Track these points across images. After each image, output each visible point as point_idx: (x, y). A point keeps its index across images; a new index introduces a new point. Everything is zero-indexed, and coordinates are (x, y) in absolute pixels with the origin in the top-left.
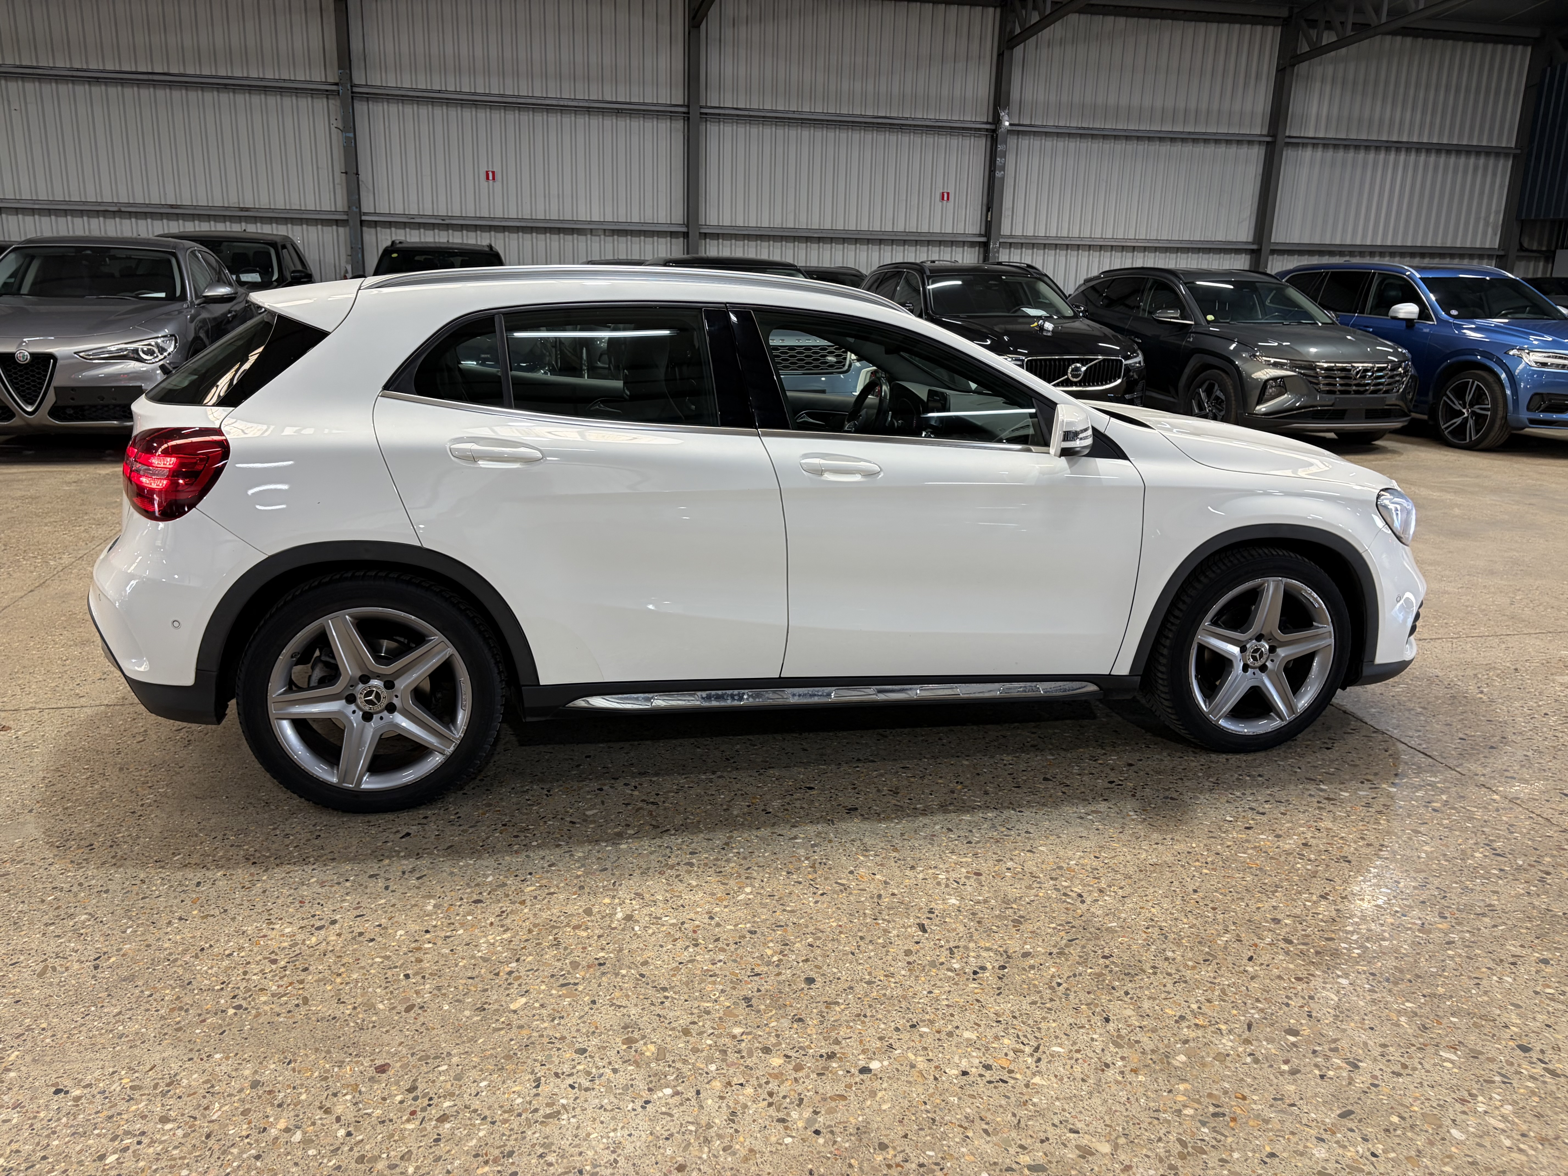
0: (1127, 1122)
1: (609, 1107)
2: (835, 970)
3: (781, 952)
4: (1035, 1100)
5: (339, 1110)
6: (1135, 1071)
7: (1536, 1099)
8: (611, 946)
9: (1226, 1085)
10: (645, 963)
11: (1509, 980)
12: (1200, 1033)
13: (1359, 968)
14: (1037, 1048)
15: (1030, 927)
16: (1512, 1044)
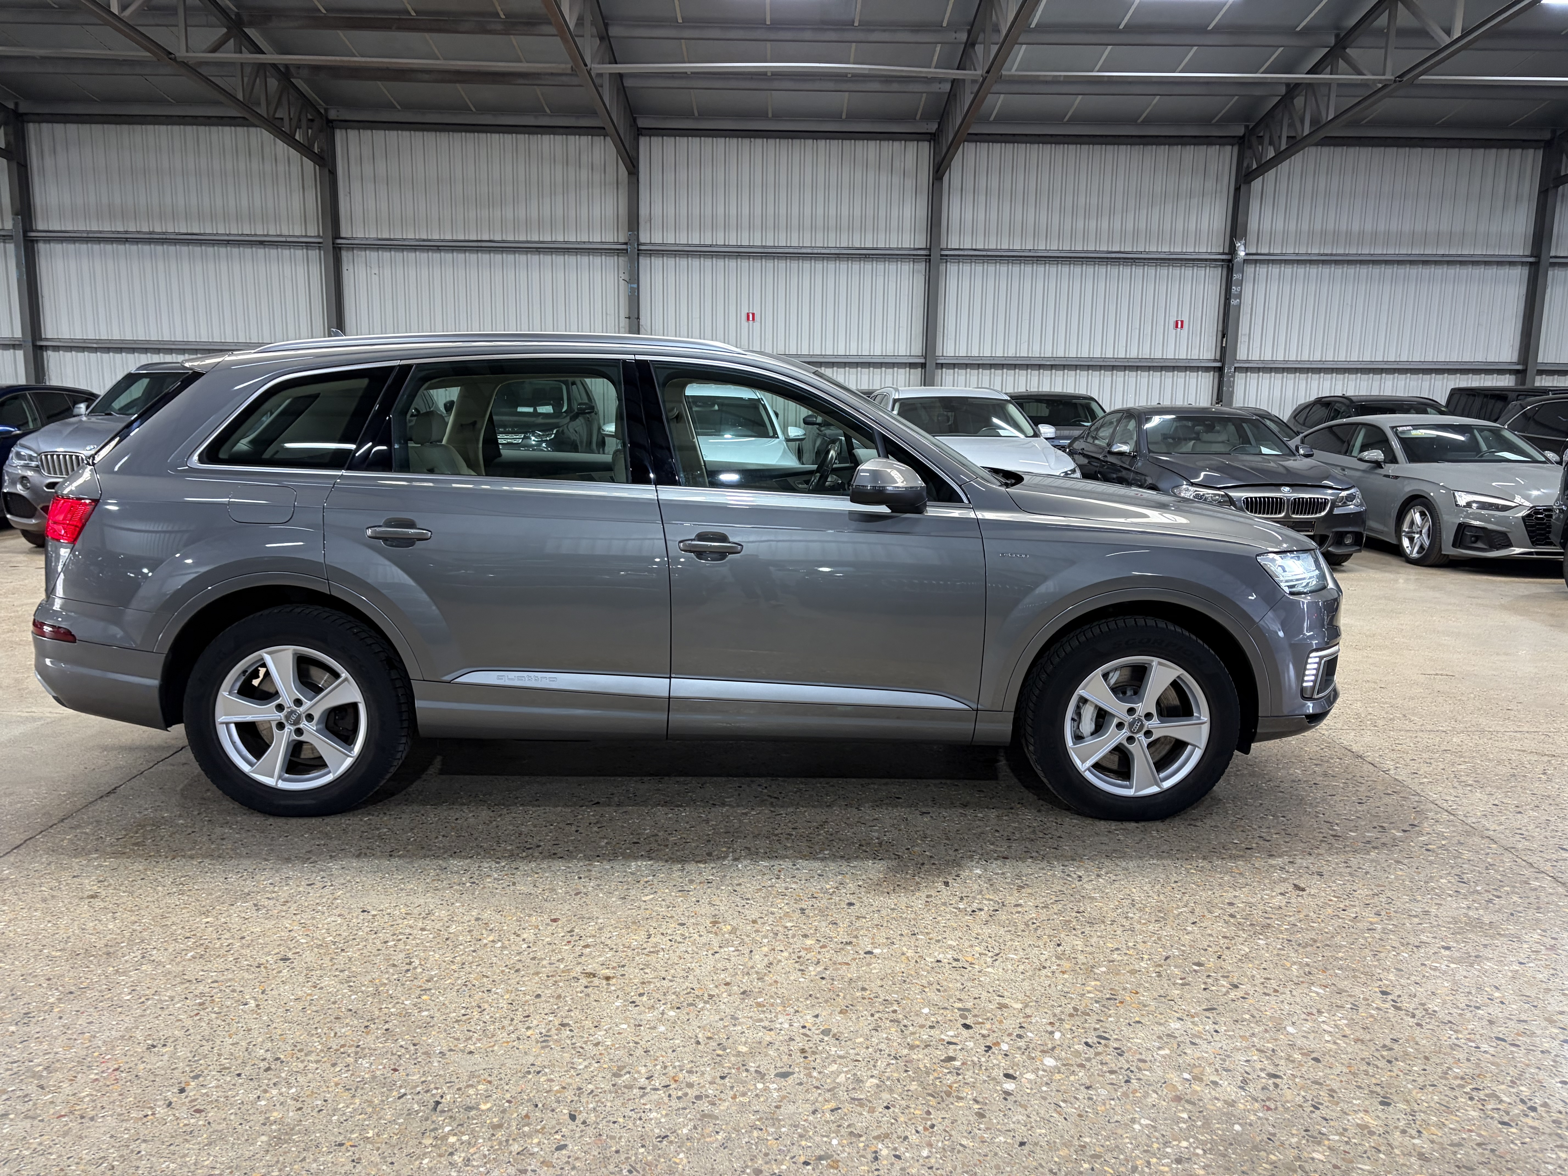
6: (1063, 973)
7: (1372, 1019)
8: (719, 874)
9: (1128, 986)
10: (740, 884)
11: (1406, 955)
12: (1125, 958)
13: (1281, 936)
14: (998, 954)
15: (1030, 891)
16: (1377, 990)
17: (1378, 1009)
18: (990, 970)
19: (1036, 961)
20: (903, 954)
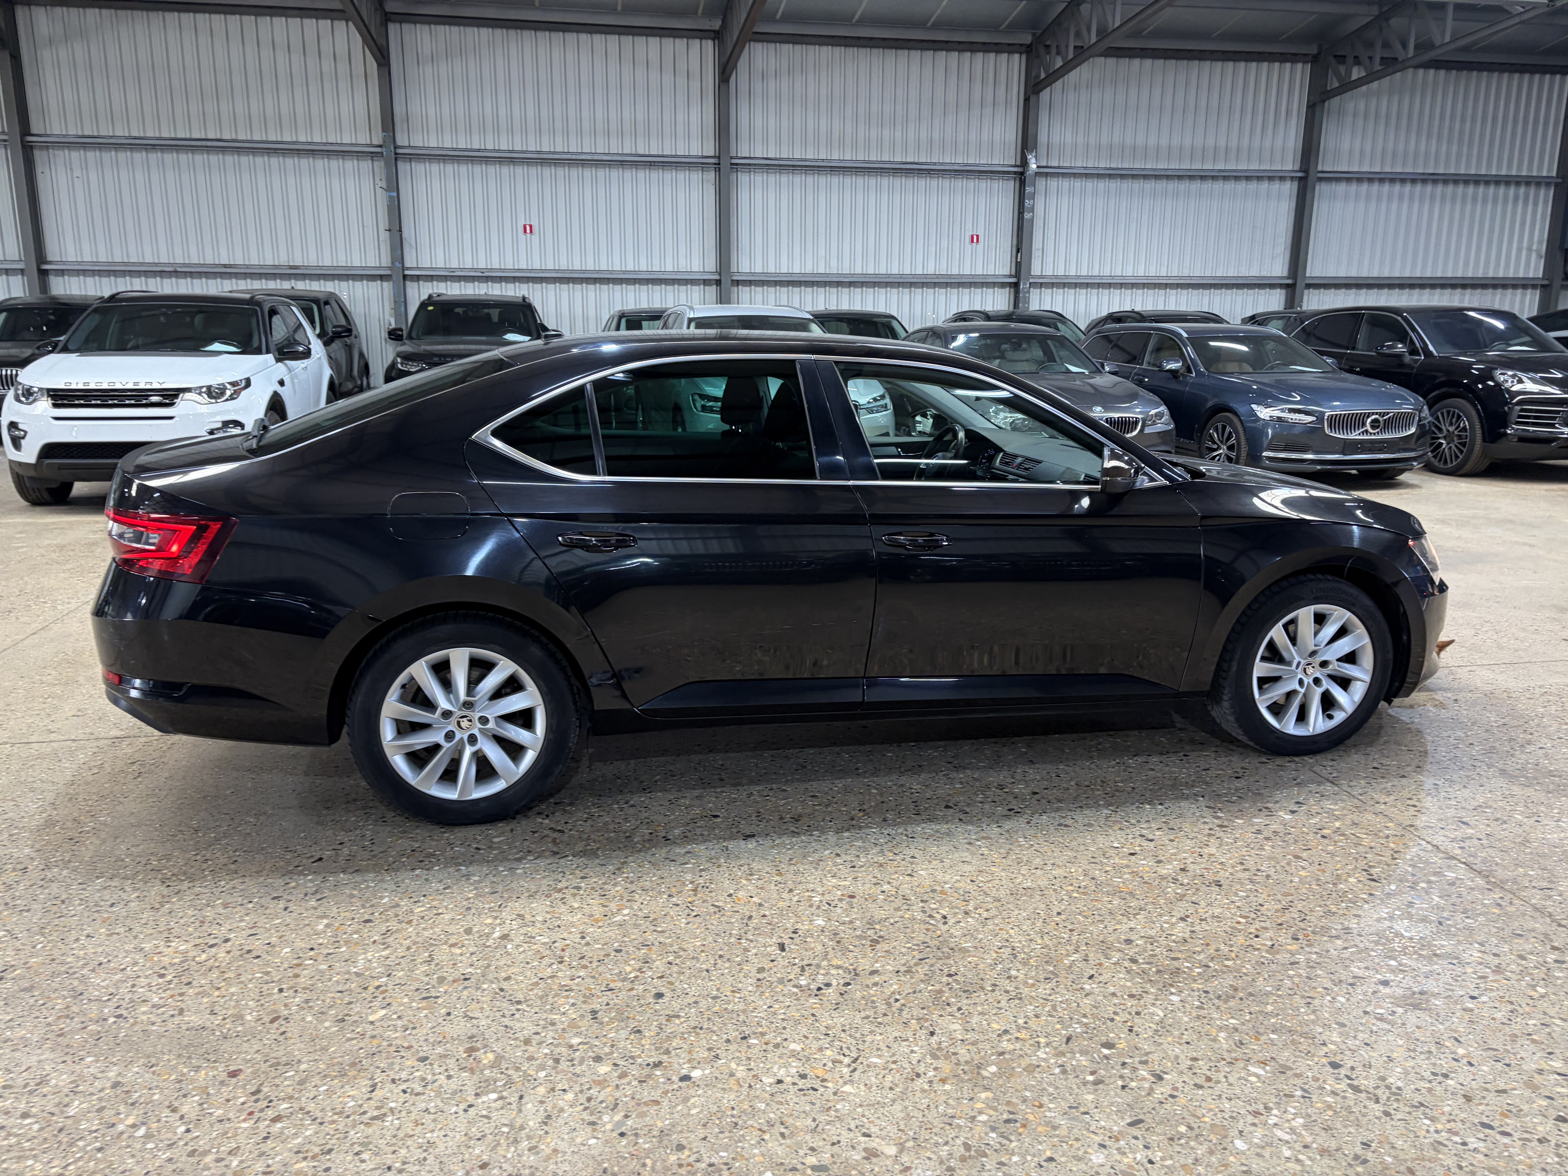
0: (920, 1127)
1: (433, 1111)
2: (686, 986)
3: (640, 970)
4: (838, 1107)
5: (185, 1109)
6: (943, 1081)
7: (1330, 1113)
8: (481, 963)
9: (1028, 1094)
10: (508, 978)
11: (1343, 1000)
12: (1018, 1046)
13: (1195, 986)
14: (857, 1059)
15: (886, 947)
16: (1324, 1061)
17: (1334, 1093)
18: (847, 1088)
19: (907, 1065)
20: (732, 1075)
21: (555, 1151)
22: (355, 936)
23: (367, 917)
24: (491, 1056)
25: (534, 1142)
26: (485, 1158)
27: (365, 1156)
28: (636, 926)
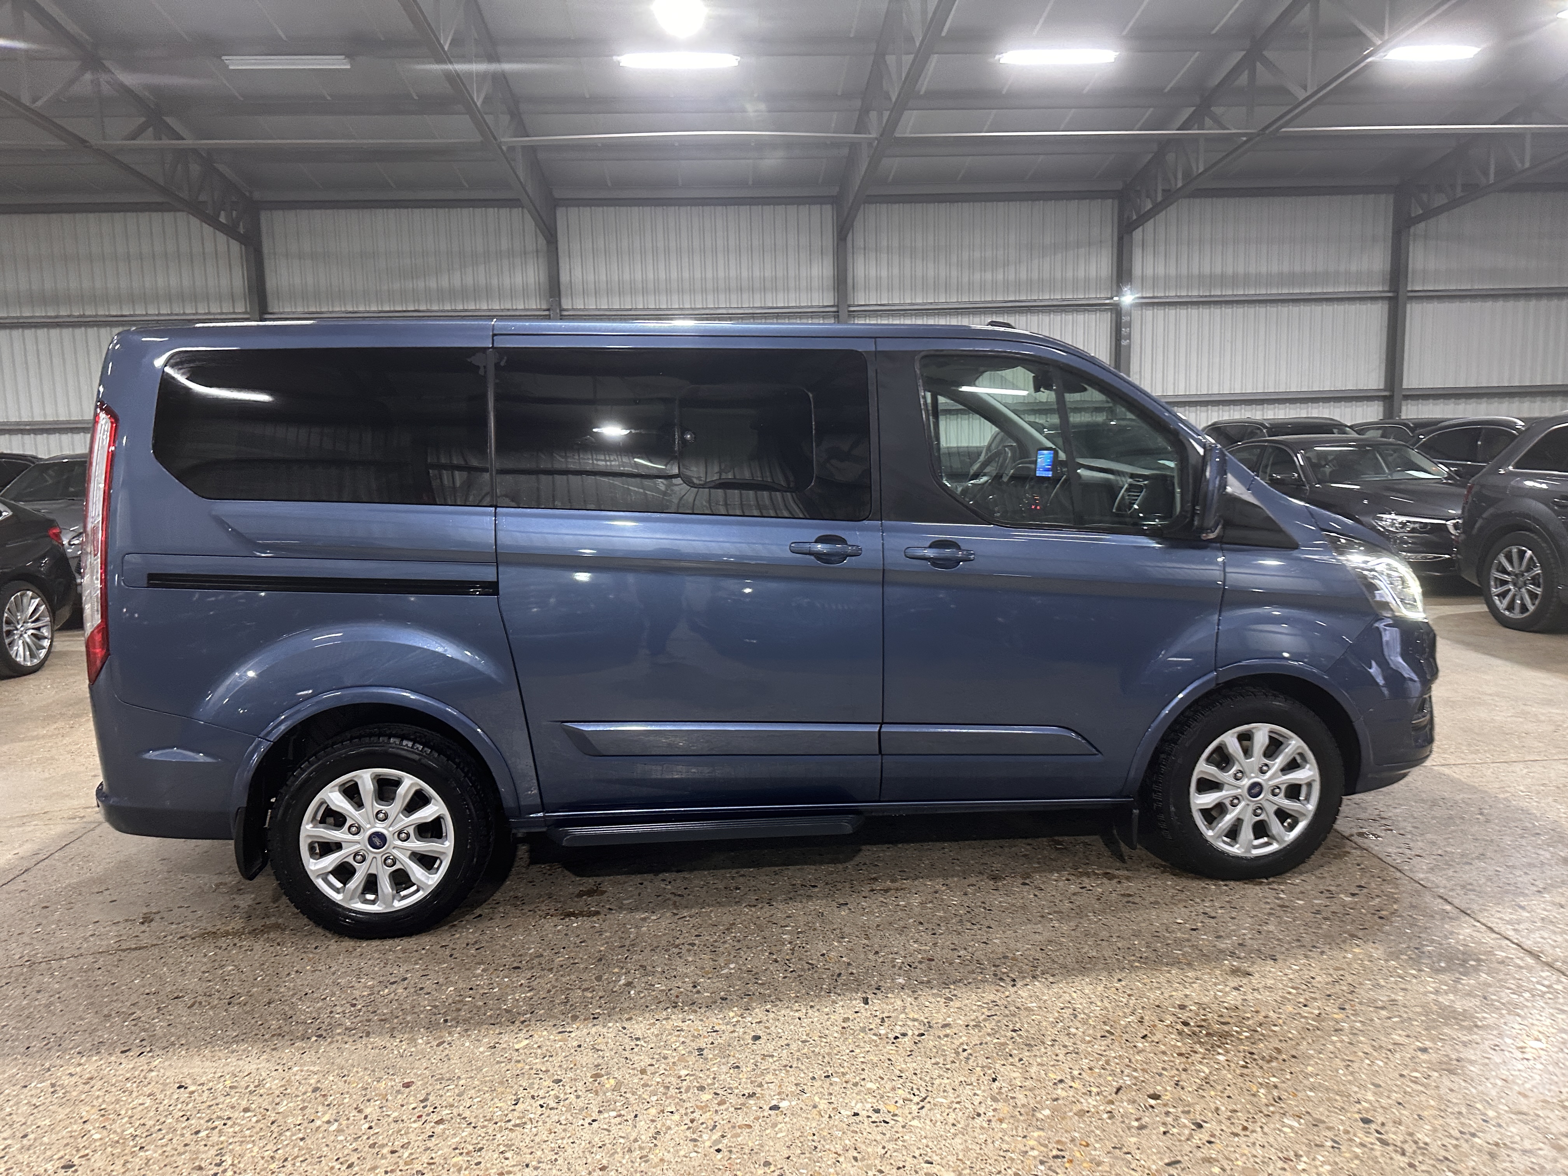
0: (977, 1158)
1: (564, 1122)
2: (780, 1031)
4: (905, 1138)
5: (368, 1111)
6: (1001, 1120)
7: (1356, 1162)
9: (1077, 1135)
10: (630, 1019)
11: (1381, 1064)
12: (1071, 1093)
13: (1241, 1047)
14: (925, 1099)
15: (958, 1004)
16: (1357, 1116)
17: (1362, 1145)
18: (915, 1123)
19: (968, 1105)
20: (815, 1107)
21: (662, 1160)
22: (506, 980)
23: (515, 965)
24: (612, 1081)
25: (644, 1153)
26: (605, 1162)
27: (508, 1155)
28: (740, 978)
